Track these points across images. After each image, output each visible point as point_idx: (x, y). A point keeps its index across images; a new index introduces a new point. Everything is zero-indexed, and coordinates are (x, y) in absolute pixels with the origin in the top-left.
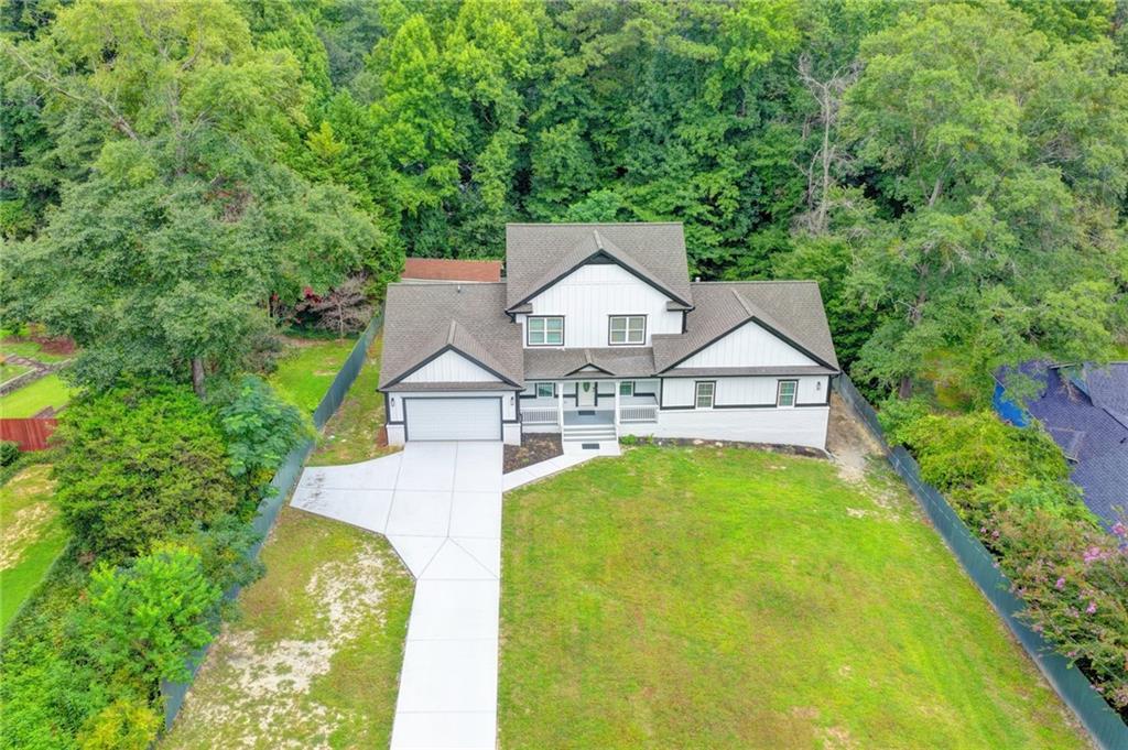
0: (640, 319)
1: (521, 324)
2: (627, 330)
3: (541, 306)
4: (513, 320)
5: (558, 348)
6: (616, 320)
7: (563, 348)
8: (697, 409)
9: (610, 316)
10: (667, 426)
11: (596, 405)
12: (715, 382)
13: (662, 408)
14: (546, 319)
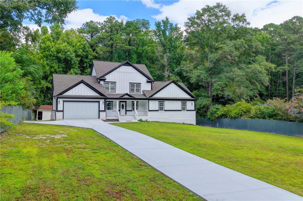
0: (139, 85)
1: (102, 84)
2: (135, 88)
3: (109, 78)
4: (99, 83)
5: (114, 93)
6: (132, 85)
7: (115, 93)
8: (159, 111)
9: (130, 83)
10: (151, 117)
11: (126, 114)
12: (164, 102)
13: (149, 111)
14: (110, 83)
